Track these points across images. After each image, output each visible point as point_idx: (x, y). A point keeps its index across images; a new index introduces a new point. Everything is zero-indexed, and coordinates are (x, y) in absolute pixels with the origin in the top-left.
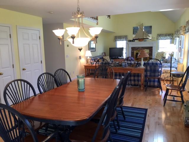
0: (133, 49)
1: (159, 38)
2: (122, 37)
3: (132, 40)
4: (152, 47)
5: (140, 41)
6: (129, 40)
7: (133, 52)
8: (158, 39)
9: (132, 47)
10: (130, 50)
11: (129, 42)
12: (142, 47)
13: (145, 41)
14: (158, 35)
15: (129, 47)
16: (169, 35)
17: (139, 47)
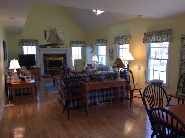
0: (45, 56)
1: (73, 45)
2: (31, 41)
3: (44, 46)
4: (66, 54)
5: (53, 47)
6: (40, 46)
7: (45, 59)
8: (71, 46)
9: (44, 54)
10: (42, 57)
11: (40, 47)
12: (56, 54)
13: (58, 47)
14: (71, 42)
15: (40, 54)
16: (81, 43)
17: (52, 54)
